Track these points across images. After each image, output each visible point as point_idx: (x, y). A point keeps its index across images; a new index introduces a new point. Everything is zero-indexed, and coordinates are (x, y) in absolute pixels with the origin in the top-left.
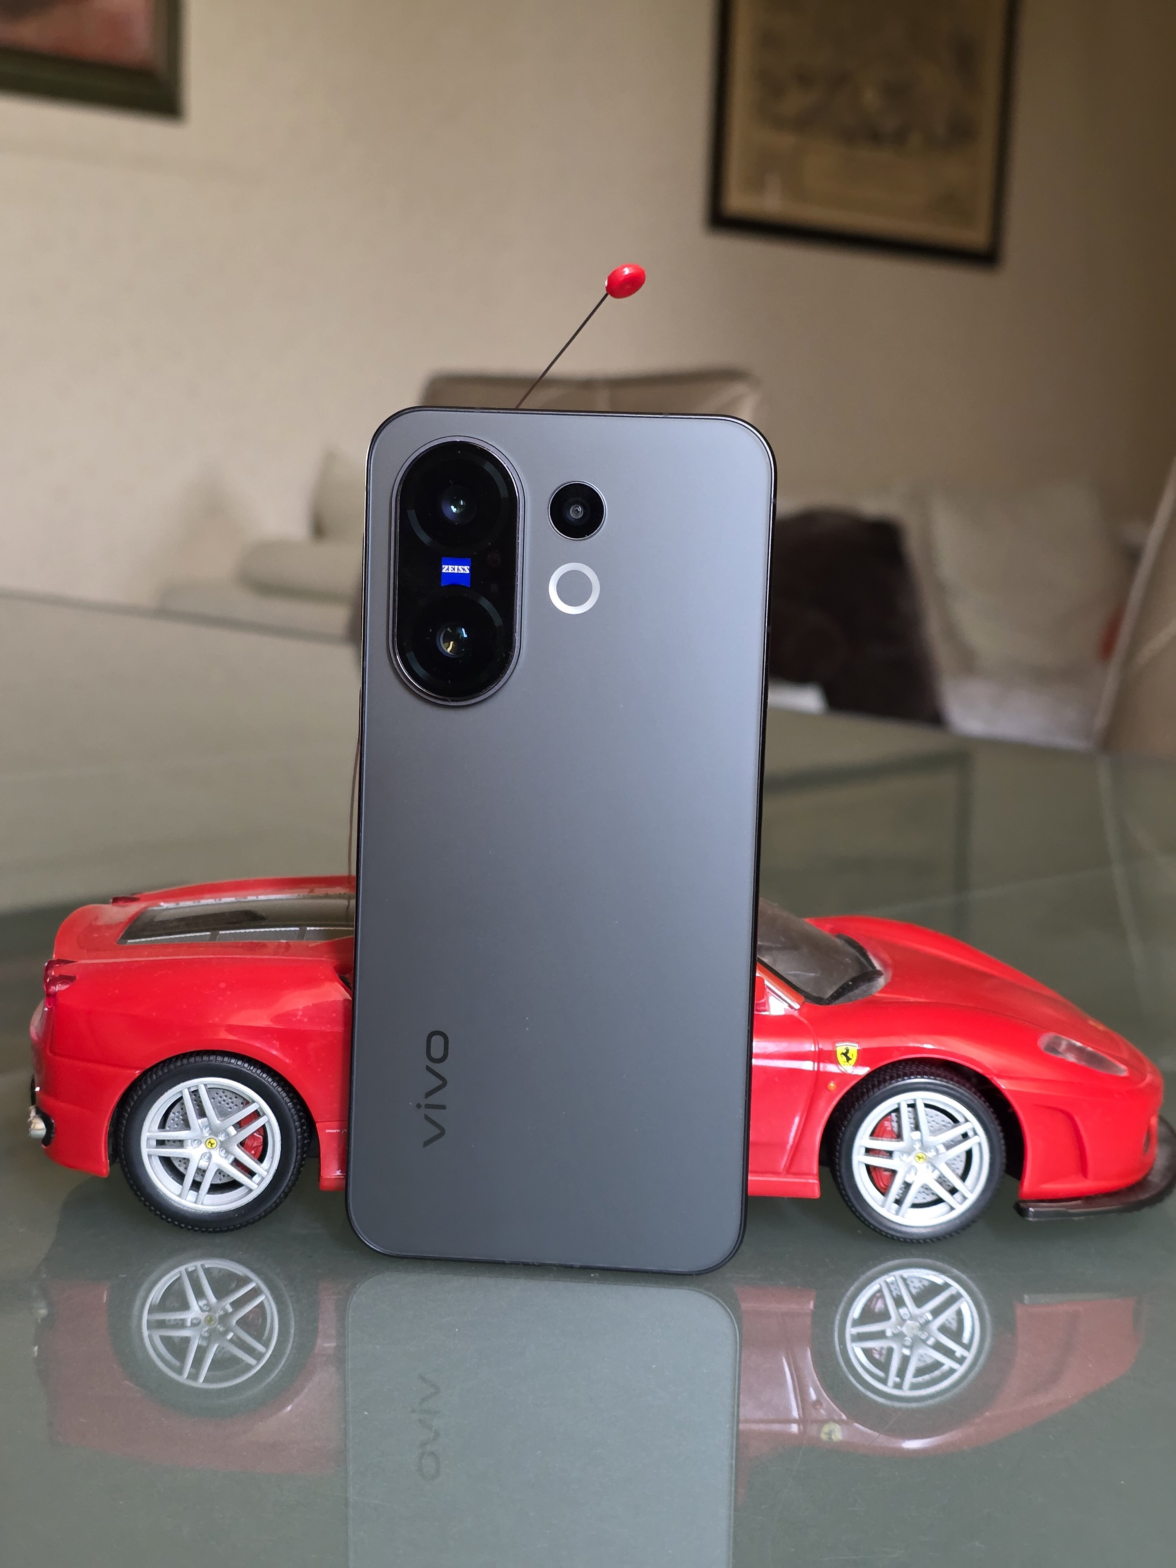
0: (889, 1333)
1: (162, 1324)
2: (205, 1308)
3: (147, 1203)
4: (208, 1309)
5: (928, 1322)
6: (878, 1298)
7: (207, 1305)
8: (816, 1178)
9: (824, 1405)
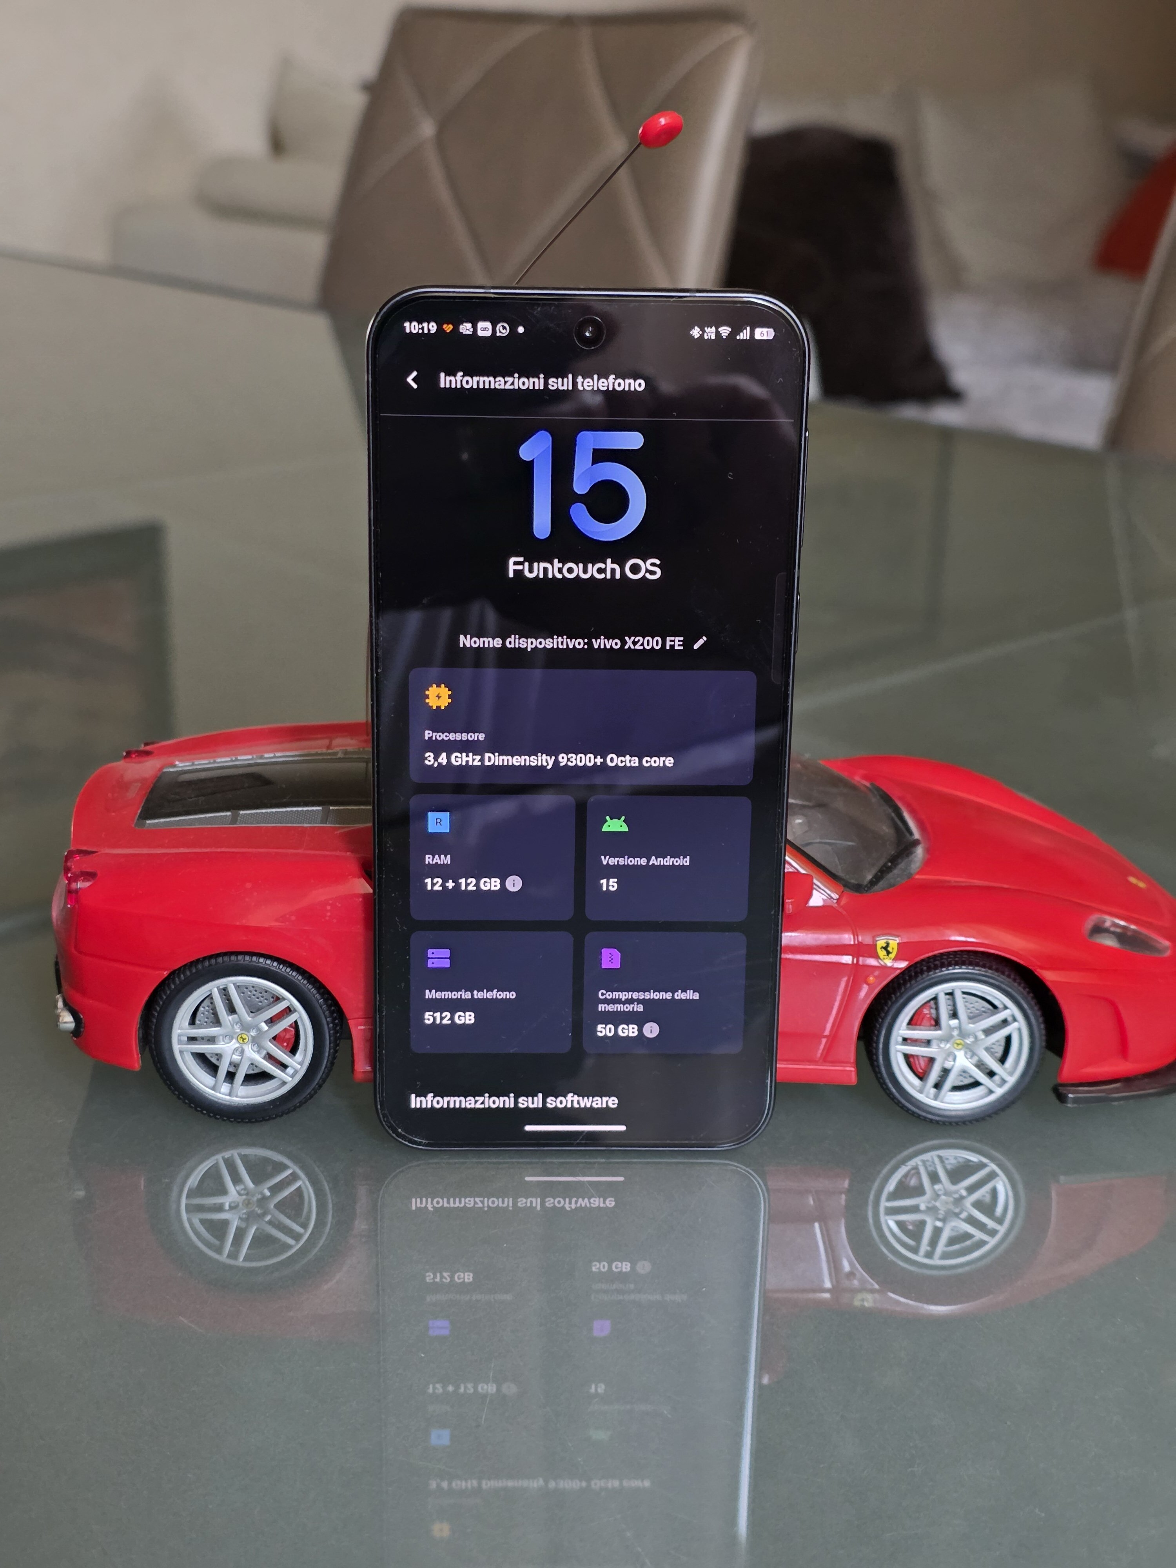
0: (923, 1207)
1: (200, 1208)
2: (242, 1192)
3: (181, 1097)
4: (246, 1192)
5: (962, 1198)
6: (913, 1175)
7: (245, 1189)
8: (853, 1065)
9: (858, 1275)
